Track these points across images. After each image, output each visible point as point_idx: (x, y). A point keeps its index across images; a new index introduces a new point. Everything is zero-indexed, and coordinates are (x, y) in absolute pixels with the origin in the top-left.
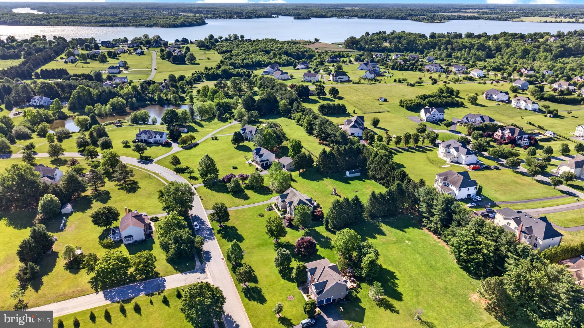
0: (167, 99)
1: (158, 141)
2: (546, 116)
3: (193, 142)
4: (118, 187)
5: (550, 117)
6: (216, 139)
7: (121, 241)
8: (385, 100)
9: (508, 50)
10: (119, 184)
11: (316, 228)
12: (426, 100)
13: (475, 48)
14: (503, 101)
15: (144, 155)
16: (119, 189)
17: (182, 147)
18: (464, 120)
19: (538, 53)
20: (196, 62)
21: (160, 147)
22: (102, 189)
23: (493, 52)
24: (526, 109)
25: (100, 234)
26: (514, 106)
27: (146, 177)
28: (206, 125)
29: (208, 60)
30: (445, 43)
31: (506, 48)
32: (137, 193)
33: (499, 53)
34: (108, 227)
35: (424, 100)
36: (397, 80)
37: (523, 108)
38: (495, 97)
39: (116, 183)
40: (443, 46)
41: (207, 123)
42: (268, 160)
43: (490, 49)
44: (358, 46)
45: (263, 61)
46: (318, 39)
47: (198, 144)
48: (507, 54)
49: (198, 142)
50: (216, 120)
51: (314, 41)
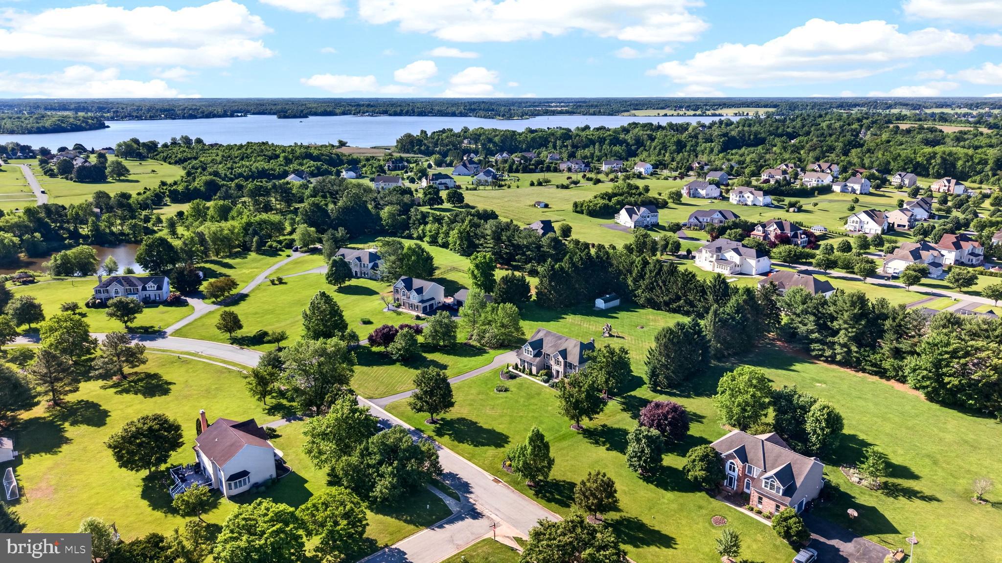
0: (112, 233)
1: (152, 298)
2: (788, 211)
3: (234, 292)
4: (113, 390)
5: (794, 212)
6: (281, 281)
7: (216, 493)
8: (546, 206)
9: (654, 144)
10: (110, 383)
11: (633, 393)
12: (614, 200)
13: (607, 142)
14: (715, 198)
15: (135, 324)
16: (120, 392)
17: (214, 303)
18: (692, 220)
19: (697, 144)
20: (130, 178)
21: (161, 308)
22: (71, 398)
23: (633, 148)
24: (754, 205)
25: (140, 489)
26: (735, 202)
27: (173, 362)
28: (238, 264)
29: (152, 175)
30: (561, 137)
31: (649, 141)
32: (172, 393)
33: (642, 148)
34: (153, 469)
35: (610, 200)
36: (536, 183)
37: (749, 203)
38: (703, 192)
39: (101, 383)
40: (559, 143)
41: (238, 260)
42: (433, 299)
43: (628, 144)
44: (423, 148)
45: (272, 169)
46: (344, 140)
47: (246, 296)
48: (655, 148)
49: (245, 292)
50: (253, 255)
51: (337, 144)
